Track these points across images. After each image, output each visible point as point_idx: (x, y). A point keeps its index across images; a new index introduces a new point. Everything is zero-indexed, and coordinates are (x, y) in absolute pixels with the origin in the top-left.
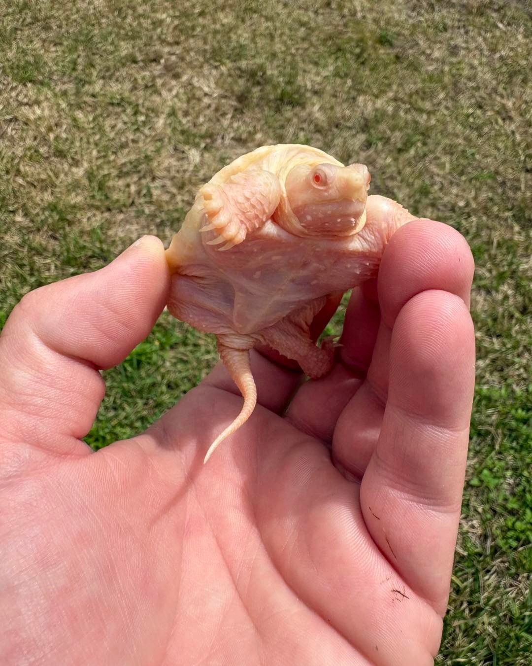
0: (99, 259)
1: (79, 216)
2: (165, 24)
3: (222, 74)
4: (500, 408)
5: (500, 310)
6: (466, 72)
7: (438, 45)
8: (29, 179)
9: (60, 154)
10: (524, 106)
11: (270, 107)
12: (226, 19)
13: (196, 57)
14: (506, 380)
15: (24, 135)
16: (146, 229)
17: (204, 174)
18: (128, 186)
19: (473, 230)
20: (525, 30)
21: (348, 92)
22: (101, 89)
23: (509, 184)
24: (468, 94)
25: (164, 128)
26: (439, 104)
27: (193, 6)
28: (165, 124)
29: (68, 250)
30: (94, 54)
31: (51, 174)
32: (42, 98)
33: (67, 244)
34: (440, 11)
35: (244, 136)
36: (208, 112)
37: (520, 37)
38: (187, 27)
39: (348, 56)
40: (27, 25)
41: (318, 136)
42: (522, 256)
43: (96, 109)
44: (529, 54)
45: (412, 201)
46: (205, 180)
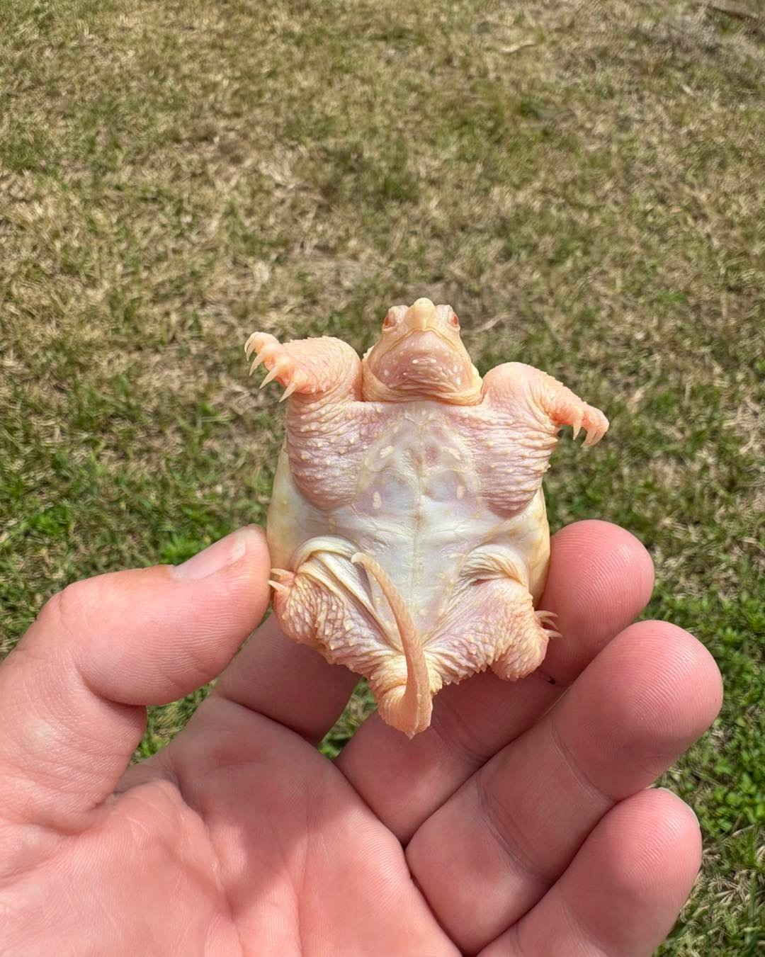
0: (124, 419)
1: (95, 358)
2: (220, 88)
4: (701, 627)
5: (698, 485)
6: (641, 153)
7: (602, 117)
8: (24, 306)
9: (70, 270)
10: (722, 200)
11: (369, 204)
12: (306, 80)
13: (263, 134)
14: (708, 586)
15: (19, 243)
16: (192, 376)
17: (275, 298)
18: (167, 314)
19: (657, 373)
20: (722, 96)
21: (478, 182)
22: (130, 179)
23: (705, 308)
24: (644, 184)
25: (219, 233)
26: (605, 197)
27: (260, 64)
28: (220, 228)
29: (80, 407)
30: (119, 130)
31: (56, 298)
32: (45, 191)
33: (79, 397)
34: (603, 70)
35: (332, 244)
36: (280, 210)
37: (714, 105)
38: (251, 93)
39: (478, 131)
40: (25, 90)
41: (436, 243)
42: (726, 408)
43: (122, 206)
44: (727, 129)
45: (569, 333)
46: (277, 306)
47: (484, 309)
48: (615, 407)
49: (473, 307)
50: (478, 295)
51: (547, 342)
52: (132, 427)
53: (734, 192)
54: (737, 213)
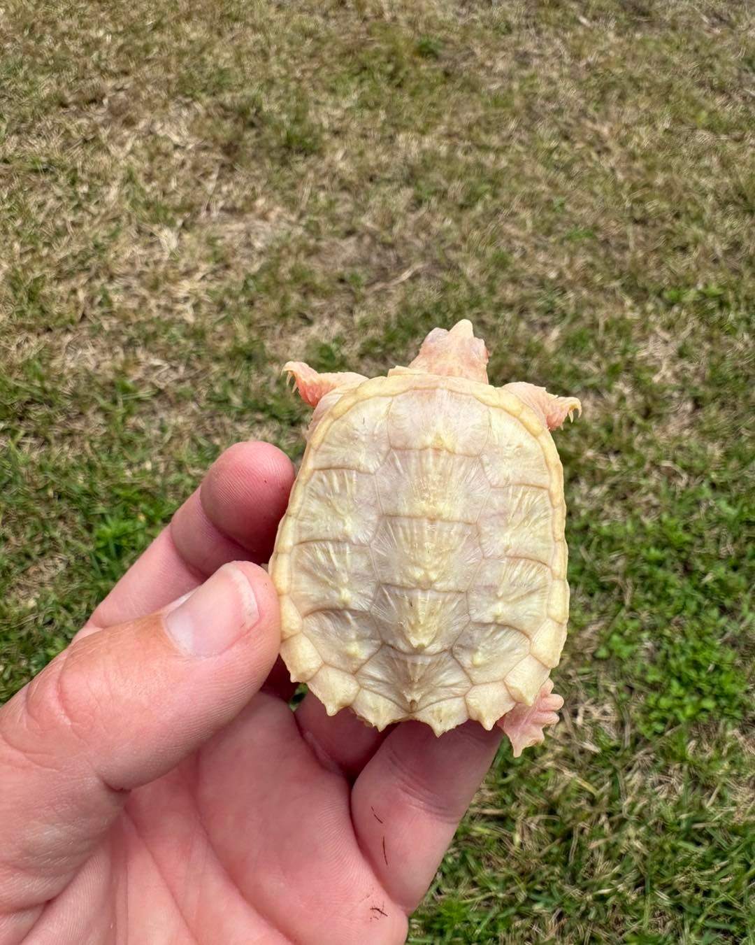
0: (41, 404)
2: (104, 44)
3: (197, 115)
4: (627, 549)
5: (616, 416)
6: (543, 89)
7: (502, 54)
10: (624, 133)
11: (272, 159)
12: (195, 32)
13: (155, 92)
14: (631, 510)
16: (108, 354)
17: (186, 265)
18: (74, 291)
19: (571, 311)
20: (617, 26)
21: (382, 129)
22: (16, 150)
23: (613, 242)
24: (547, 120)
25: (120, 201)
26: (510, 137)
27: (144, 16)
28: (120, 195)
34: (499, 4)
35: (239, 204)
36: (182, 173)
37: (611, 35)
38: (137, 48)
39: (378, 76)
41: (345, 195)
42: (639, 340)
43: (12, 180)
44: (624, 59)
45: (485, 278)
46: (188, 273)
47: (399, 260)
48: (534, 348)
49: (388, 259)
50: (391, 246)
51: (464, 288)
52: (51, 412)
53: (634, 124)
54: (639, 145)
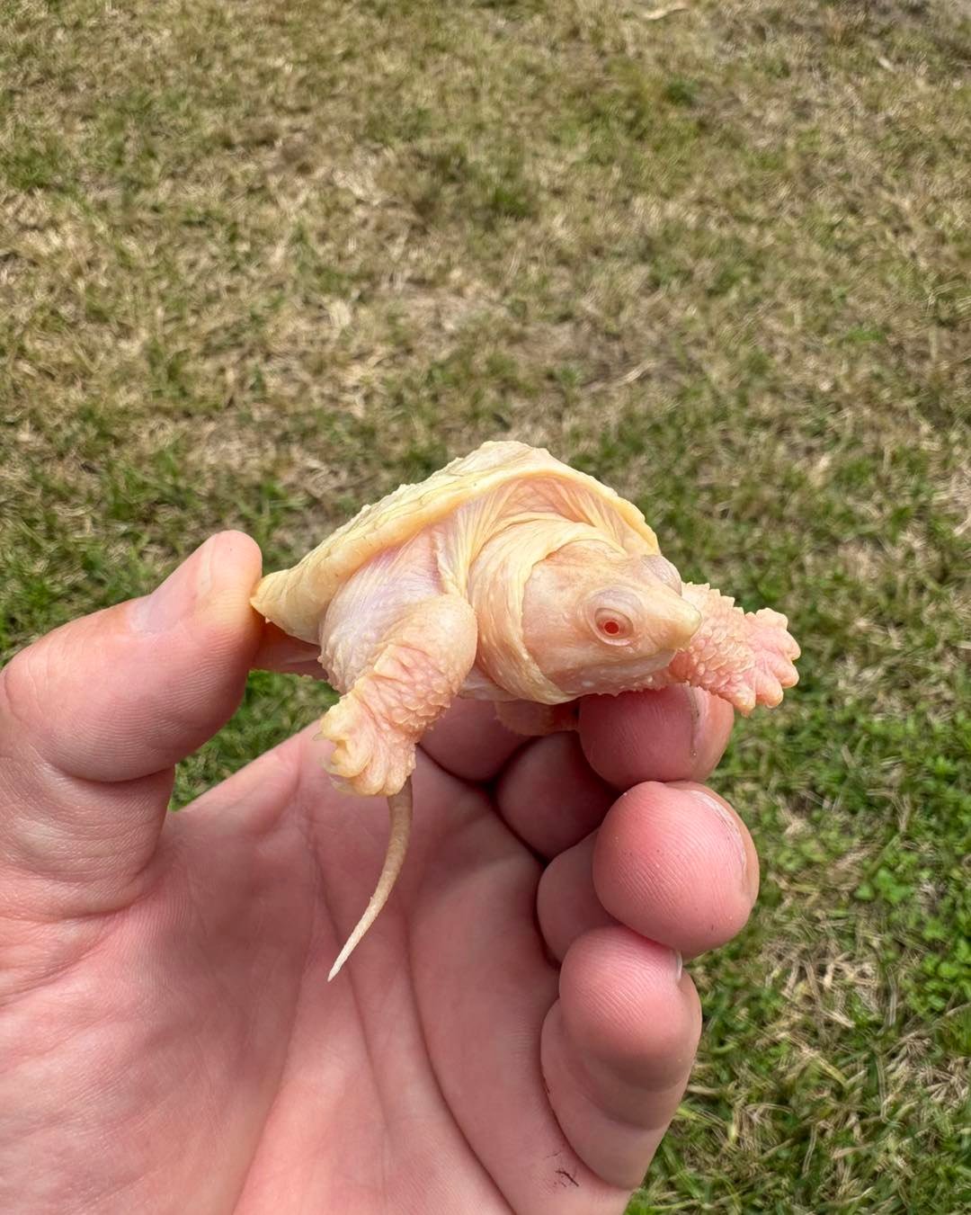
0: (171, 505)
1: (133, 428)
2: (282, 75)
3: (387, 165)
4: (906, 755)
5: (901, 577)
6: (827, 148)
7: (775, 102)
8: (41, 364)
9: (98, 316)
10: (931, 208)
11: (475, 222)
12: (391, 63)
13: (338, 135)
14: (914, 704)
15: (31, 284)
16: (256, 449)
17: (359, 347)
18: (222, 371)
19: (848, 433)
20: (929, 71)
21: (615, 191)
22: (169, 198)
23: (909, 348)
24: (830, 188)
25: (286, 265)
26: (779, 207)
27: (332, 43)
28: (286, 258)
29: (116, 491)
30: (154, 134)
31: (81, 353)
32: (62, 216)
33: (114, 482)
34: (775, 40)
35: (430, 274)
36: (366, 234)
37: (921, 83)
38: (322, 82)
39: (614, 124)
40: (33, 85)
41: (563, 271)
42: (937, 478)
43: (160, 233)
44: (937, 113)
45: (735, 385)
46: (361, 357)
47: (625, 355)
48: (794, 480)
49: (611, 353)
50: (617, 337)
51: (707, 396)
52: (184, 516)
53: (946, 197)
54: (950, 225)
